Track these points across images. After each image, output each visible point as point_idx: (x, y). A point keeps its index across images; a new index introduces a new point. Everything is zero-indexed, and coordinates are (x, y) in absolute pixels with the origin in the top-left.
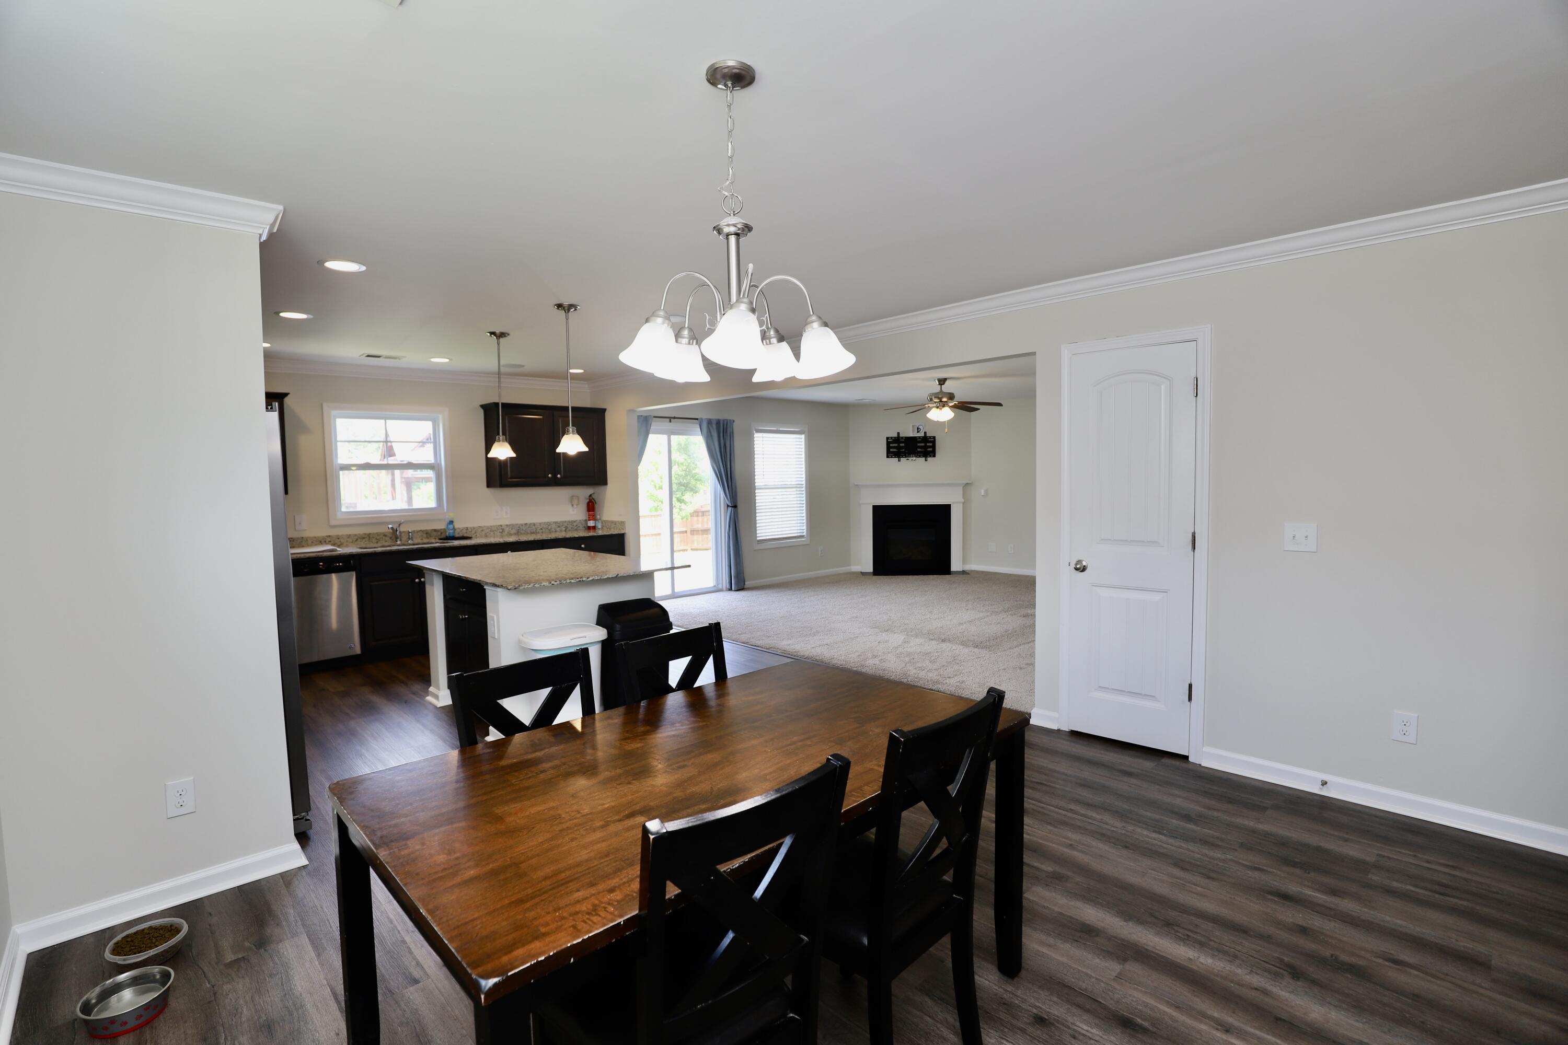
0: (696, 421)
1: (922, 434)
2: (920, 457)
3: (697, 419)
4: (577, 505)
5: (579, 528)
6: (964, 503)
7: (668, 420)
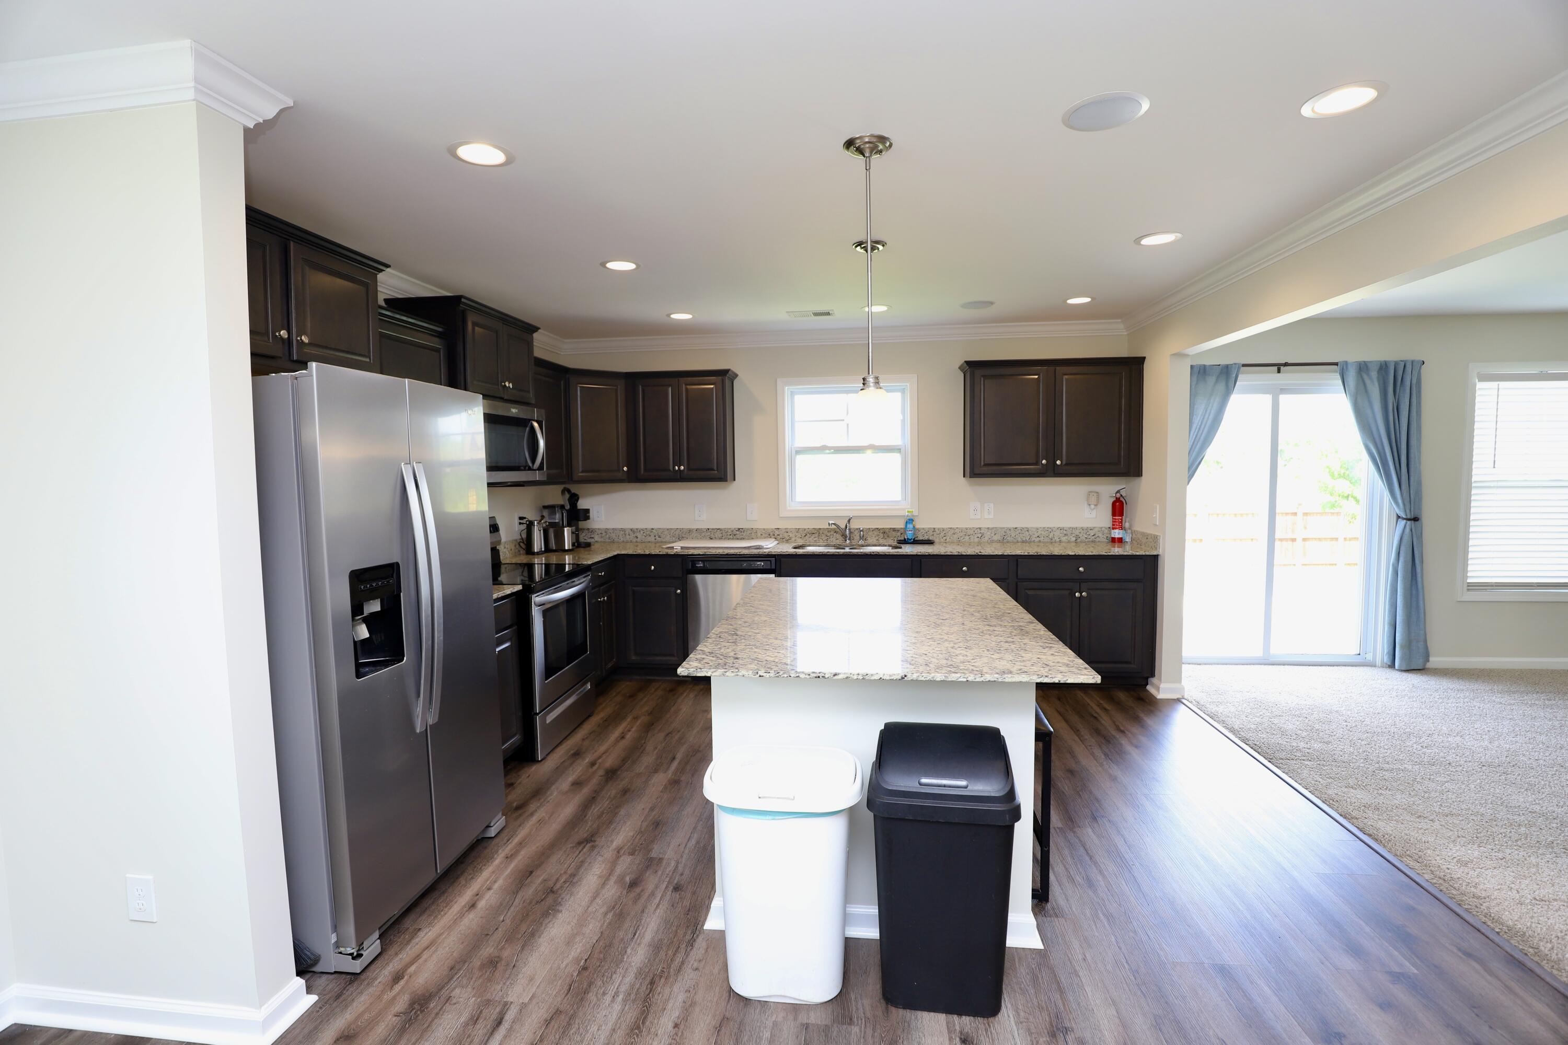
0: (1336, 366)
3: (1336, 364)
4: (1096, 505)
5: (1098, 539)
7: (1276, 368)
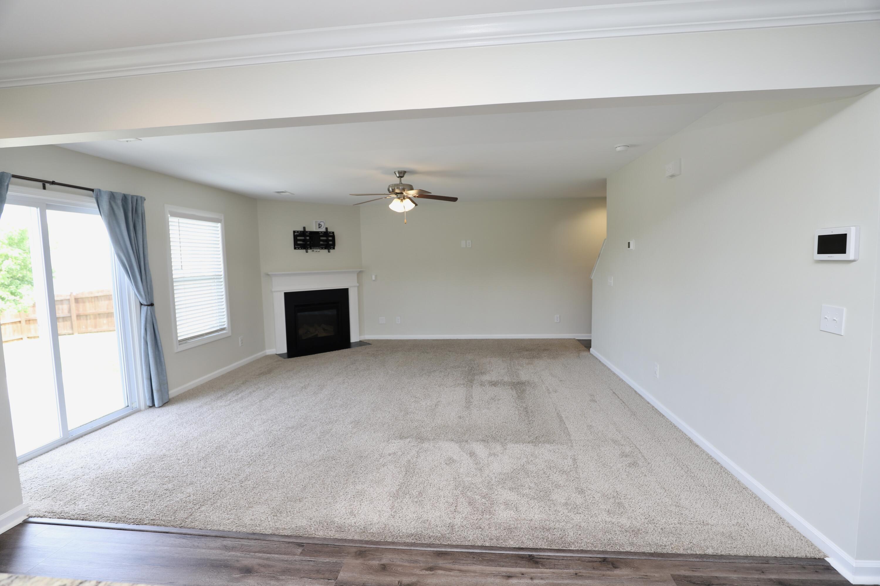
0: (92, 192)
1: (323, 229)
2: (322, 249)
3: (92, 190)
6: (358, 287)
7: (40, 184)
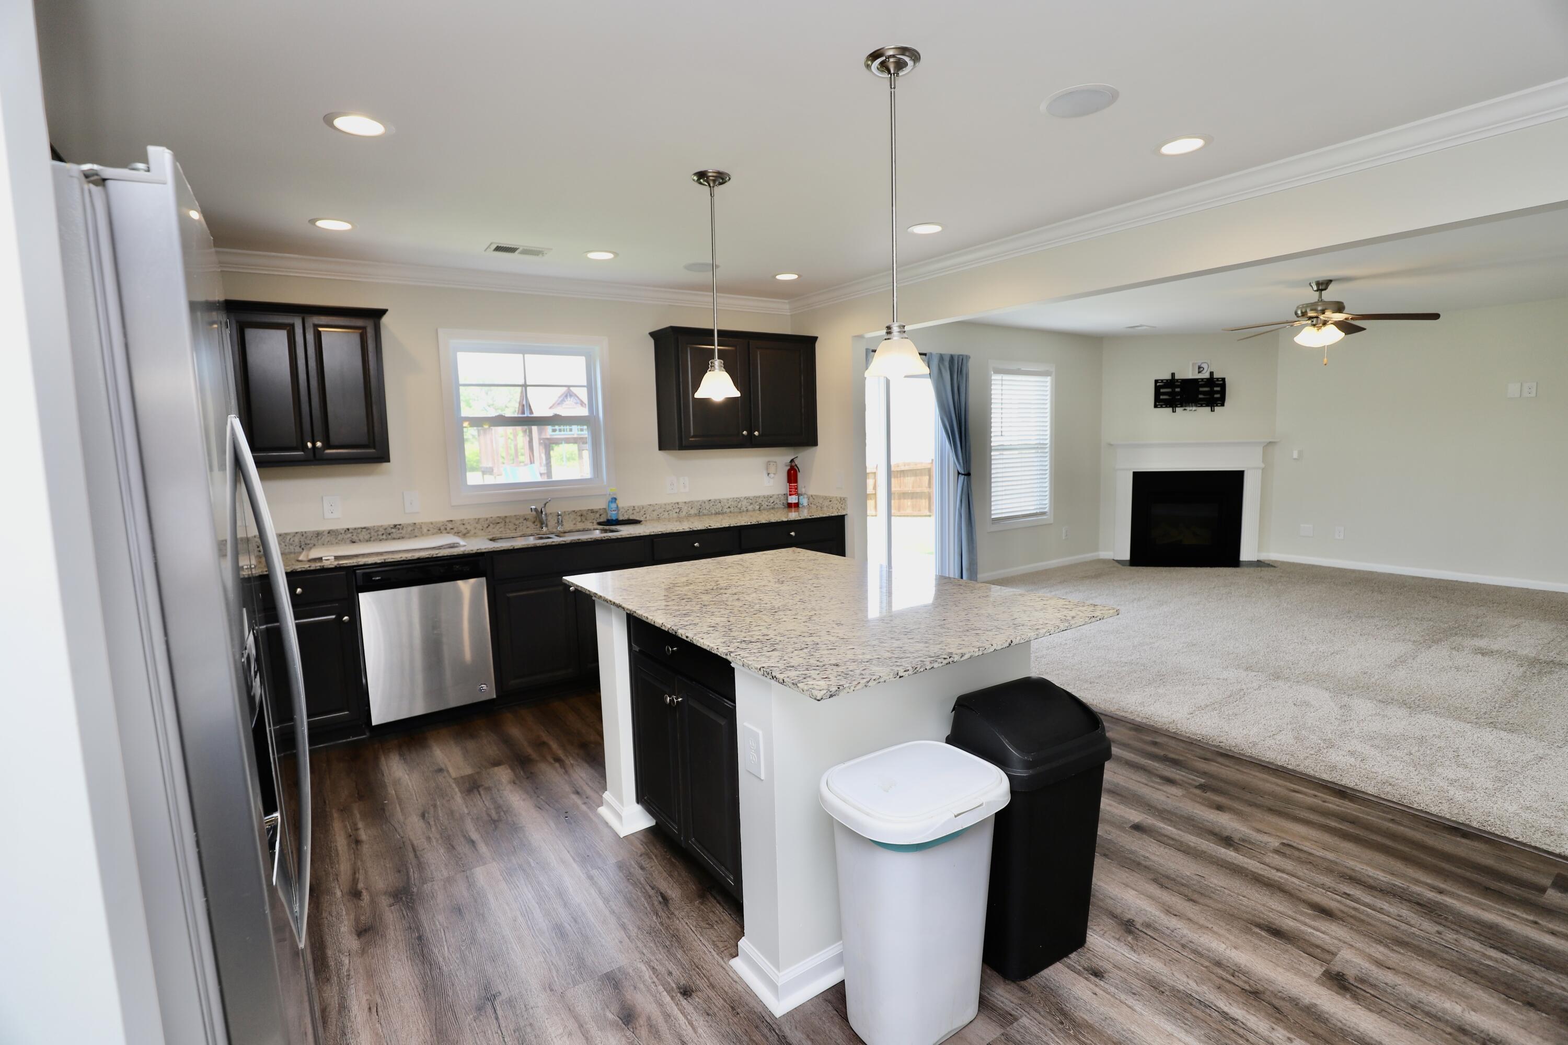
1: (1206, 375)
2: (1202, 406)
3: (926, 354)
4: (774, 474)
5: (776, 506)
6: (1263, 469)
